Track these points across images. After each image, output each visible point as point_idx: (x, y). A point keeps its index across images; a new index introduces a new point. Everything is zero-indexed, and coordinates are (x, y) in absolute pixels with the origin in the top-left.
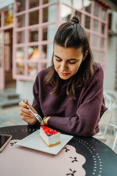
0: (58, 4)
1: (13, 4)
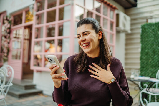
0: (73, 5)
1: (33, 5)
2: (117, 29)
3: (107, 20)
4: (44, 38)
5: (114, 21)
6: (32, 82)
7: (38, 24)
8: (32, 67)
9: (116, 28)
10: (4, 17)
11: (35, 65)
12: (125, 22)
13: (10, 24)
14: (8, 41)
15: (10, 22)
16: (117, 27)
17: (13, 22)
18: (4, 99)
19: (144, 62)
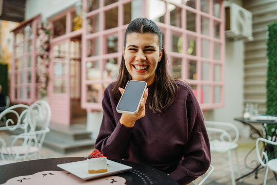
2: (228, 34)
3: (208, 19)
4: (101, 56)
5: (222, 20)
6: (85, 128)
7: (92, 32)
8: (85, 105)
9: (226, 33)
10: (37, 25)
11: (89, 101)
12: (241, 21)
13: (48, 35)
14: (46, 62)
15: (47, 33)
16: (228, 31)
17: (52, 32)
18: (38, 152)
19: (273, 91)
